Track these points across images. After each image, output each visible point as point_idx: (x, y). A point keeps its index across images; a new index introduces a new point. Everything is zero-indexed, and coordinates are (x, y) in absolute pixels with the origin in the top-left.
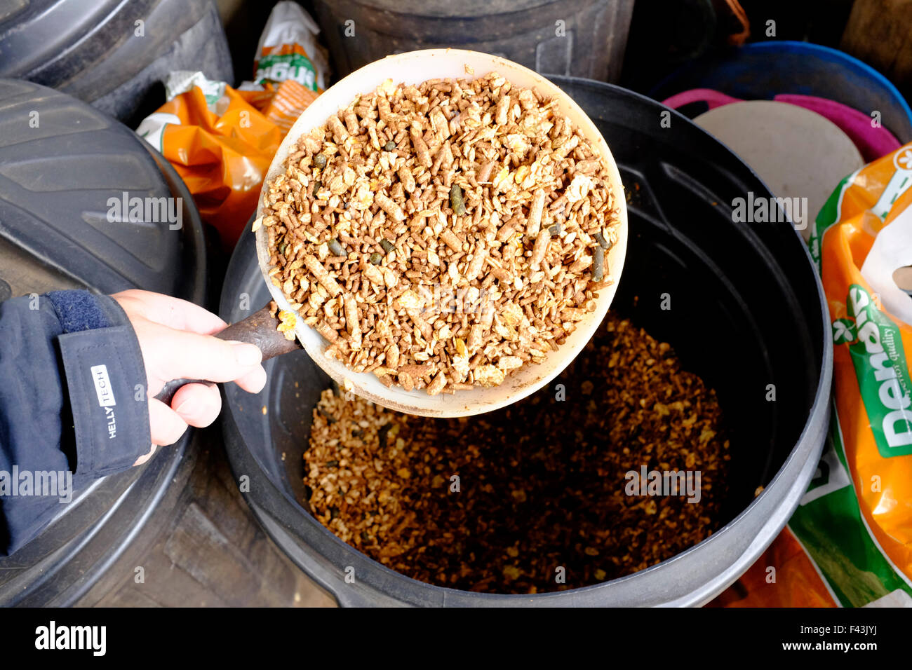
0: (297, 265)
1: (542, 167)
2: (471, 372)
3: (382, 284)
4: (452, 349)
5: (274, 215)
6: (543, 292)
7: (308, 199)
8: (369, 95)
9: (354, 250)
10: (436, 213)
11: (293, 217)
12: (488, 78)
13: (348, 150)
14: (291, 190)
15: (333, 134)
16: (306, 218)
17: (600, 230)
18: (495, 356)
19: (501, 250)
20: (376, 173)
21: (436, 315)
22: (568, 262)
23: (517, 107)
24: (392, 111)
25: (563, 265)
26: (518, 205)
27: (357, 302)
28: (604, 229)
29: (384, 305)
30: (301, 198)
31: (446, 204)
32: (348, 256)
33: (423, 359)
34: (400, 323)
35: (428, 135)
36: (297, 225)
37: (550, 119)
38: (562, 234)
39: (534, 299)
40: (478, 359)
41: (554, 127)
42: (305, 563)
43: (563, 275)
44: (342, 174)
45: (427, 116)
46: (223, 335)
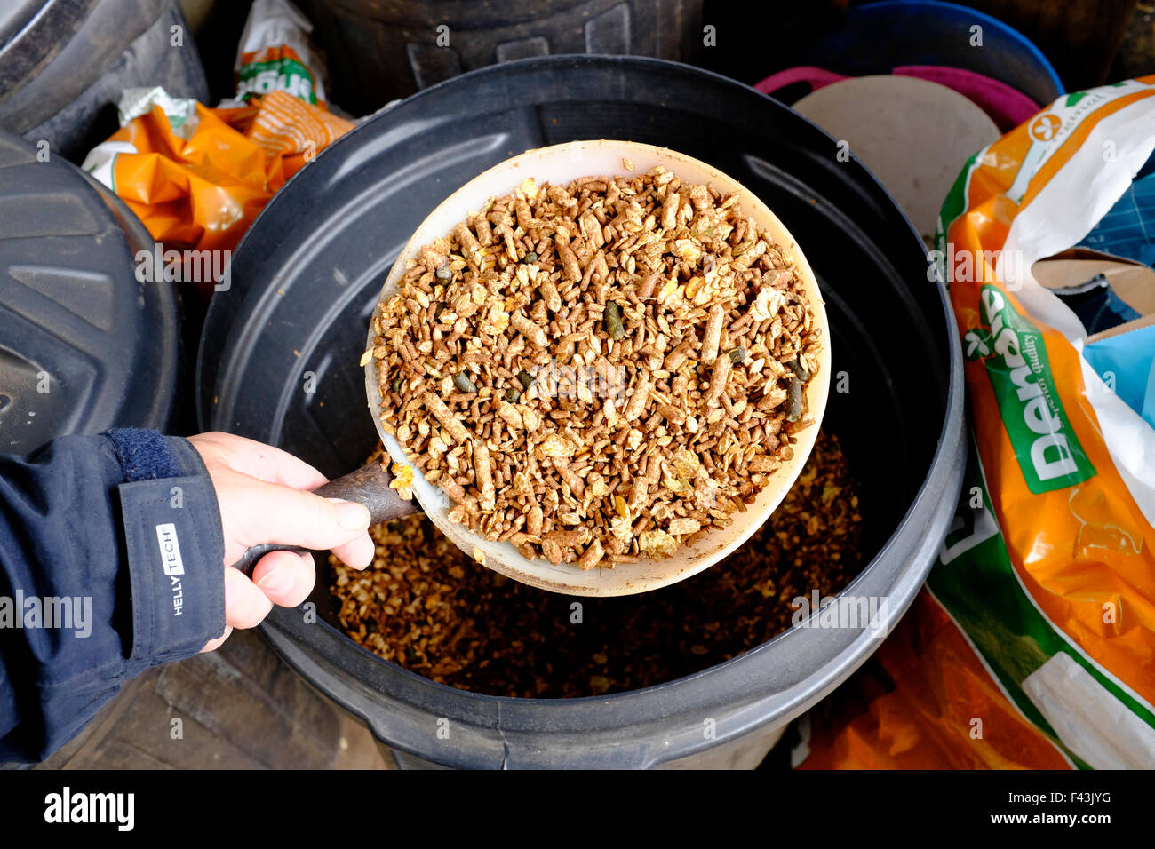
0: (415, 405)
1: (719, 278)
2: (635, 540)
3: (520, 427)
4: (610, 509)
5: (387, 344)
6: (723, 435)
7: (429, 323)
8: (504, 198)
9: (485, 385)
10: (587, 336)
11: (410, 346)
12: (651, 174)
13: (478, 263)
14: (408, 313)
15: (461, 246)
16: (426, 347)
17: (795, 357)
18: (665, 517)
19: (670, 383)
20: (512, 289)
21: (589, 465)
22: (755, 396)
23: (688, 208)
24: (533, 217)
25: (749, 401)
26: (691, 325)
27: (490, 450)
28: (801, 355)
29: (523, 455)
30: (419, 322)
31: (600, 326)
32: (477, 392)
33: (574, 523)
34: (544, 477)
35: (577, 243)
36: (416, 355)
37: (730, 220)
38: (747, 361)
39: (713, 443)
40: (644, 522)
41: (734, 231)
42: (327, 684)
43: (750, 413)
44: (471, 292)
45: (576, 221)
46: (321, 491)
